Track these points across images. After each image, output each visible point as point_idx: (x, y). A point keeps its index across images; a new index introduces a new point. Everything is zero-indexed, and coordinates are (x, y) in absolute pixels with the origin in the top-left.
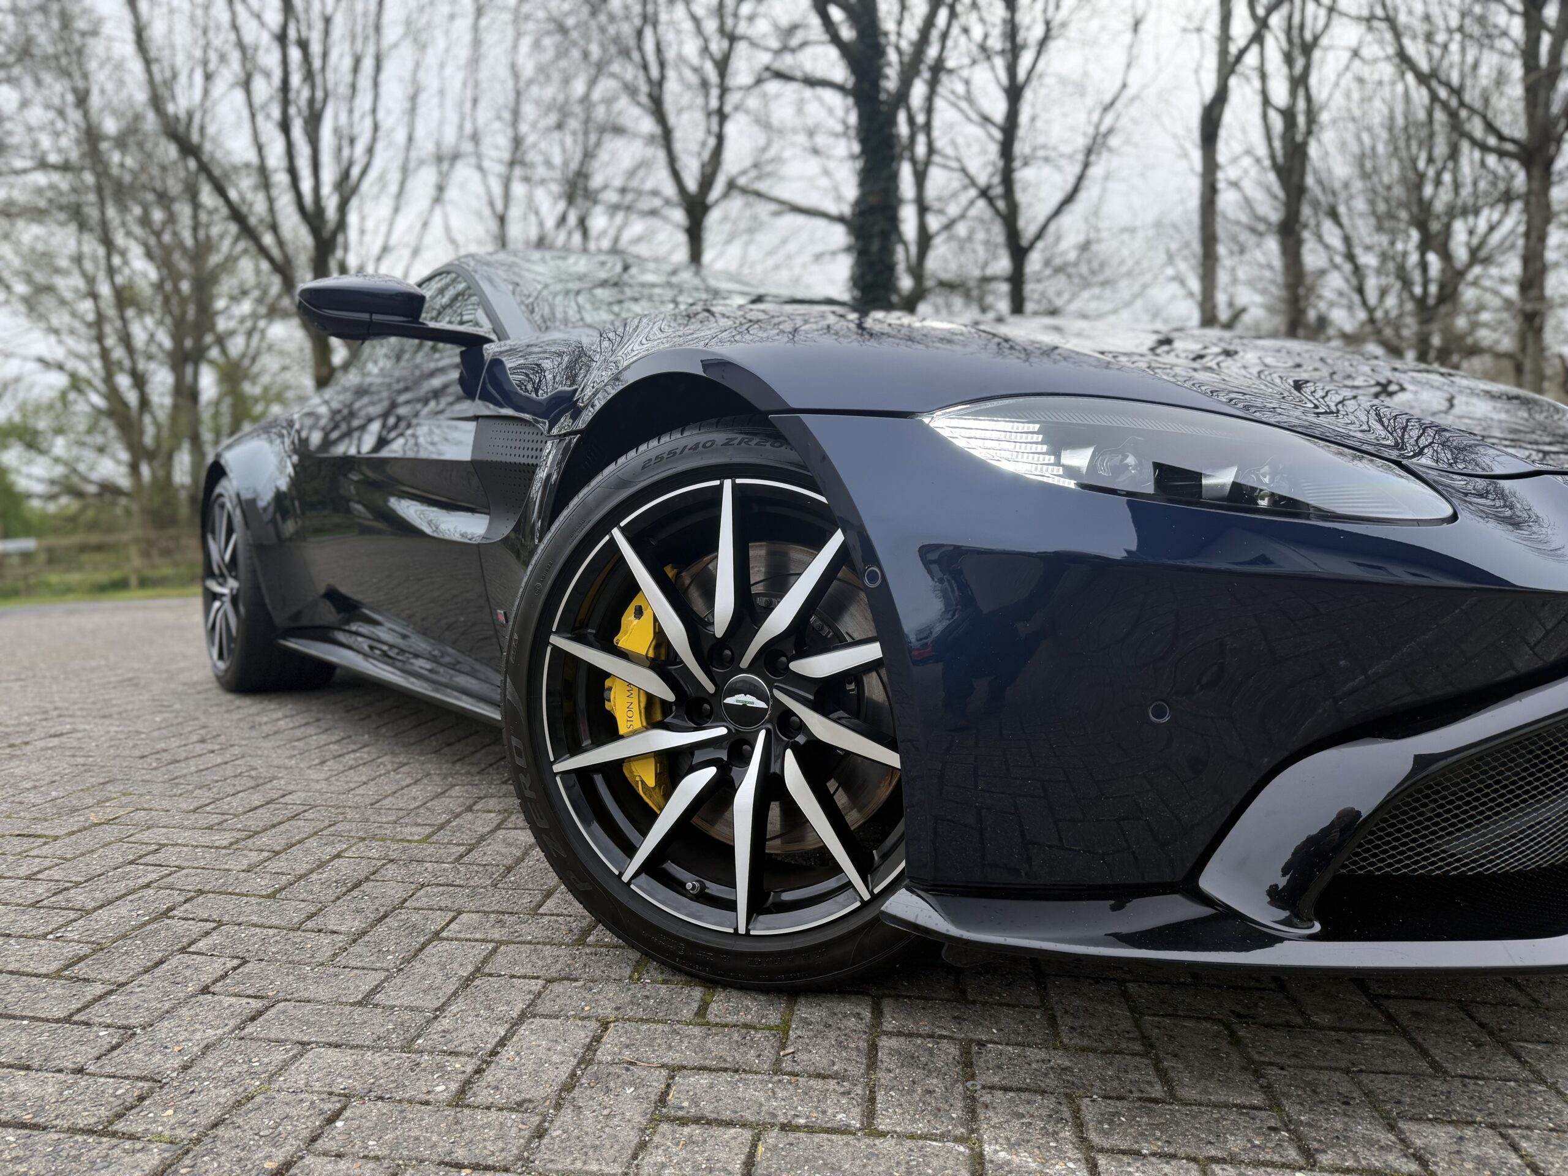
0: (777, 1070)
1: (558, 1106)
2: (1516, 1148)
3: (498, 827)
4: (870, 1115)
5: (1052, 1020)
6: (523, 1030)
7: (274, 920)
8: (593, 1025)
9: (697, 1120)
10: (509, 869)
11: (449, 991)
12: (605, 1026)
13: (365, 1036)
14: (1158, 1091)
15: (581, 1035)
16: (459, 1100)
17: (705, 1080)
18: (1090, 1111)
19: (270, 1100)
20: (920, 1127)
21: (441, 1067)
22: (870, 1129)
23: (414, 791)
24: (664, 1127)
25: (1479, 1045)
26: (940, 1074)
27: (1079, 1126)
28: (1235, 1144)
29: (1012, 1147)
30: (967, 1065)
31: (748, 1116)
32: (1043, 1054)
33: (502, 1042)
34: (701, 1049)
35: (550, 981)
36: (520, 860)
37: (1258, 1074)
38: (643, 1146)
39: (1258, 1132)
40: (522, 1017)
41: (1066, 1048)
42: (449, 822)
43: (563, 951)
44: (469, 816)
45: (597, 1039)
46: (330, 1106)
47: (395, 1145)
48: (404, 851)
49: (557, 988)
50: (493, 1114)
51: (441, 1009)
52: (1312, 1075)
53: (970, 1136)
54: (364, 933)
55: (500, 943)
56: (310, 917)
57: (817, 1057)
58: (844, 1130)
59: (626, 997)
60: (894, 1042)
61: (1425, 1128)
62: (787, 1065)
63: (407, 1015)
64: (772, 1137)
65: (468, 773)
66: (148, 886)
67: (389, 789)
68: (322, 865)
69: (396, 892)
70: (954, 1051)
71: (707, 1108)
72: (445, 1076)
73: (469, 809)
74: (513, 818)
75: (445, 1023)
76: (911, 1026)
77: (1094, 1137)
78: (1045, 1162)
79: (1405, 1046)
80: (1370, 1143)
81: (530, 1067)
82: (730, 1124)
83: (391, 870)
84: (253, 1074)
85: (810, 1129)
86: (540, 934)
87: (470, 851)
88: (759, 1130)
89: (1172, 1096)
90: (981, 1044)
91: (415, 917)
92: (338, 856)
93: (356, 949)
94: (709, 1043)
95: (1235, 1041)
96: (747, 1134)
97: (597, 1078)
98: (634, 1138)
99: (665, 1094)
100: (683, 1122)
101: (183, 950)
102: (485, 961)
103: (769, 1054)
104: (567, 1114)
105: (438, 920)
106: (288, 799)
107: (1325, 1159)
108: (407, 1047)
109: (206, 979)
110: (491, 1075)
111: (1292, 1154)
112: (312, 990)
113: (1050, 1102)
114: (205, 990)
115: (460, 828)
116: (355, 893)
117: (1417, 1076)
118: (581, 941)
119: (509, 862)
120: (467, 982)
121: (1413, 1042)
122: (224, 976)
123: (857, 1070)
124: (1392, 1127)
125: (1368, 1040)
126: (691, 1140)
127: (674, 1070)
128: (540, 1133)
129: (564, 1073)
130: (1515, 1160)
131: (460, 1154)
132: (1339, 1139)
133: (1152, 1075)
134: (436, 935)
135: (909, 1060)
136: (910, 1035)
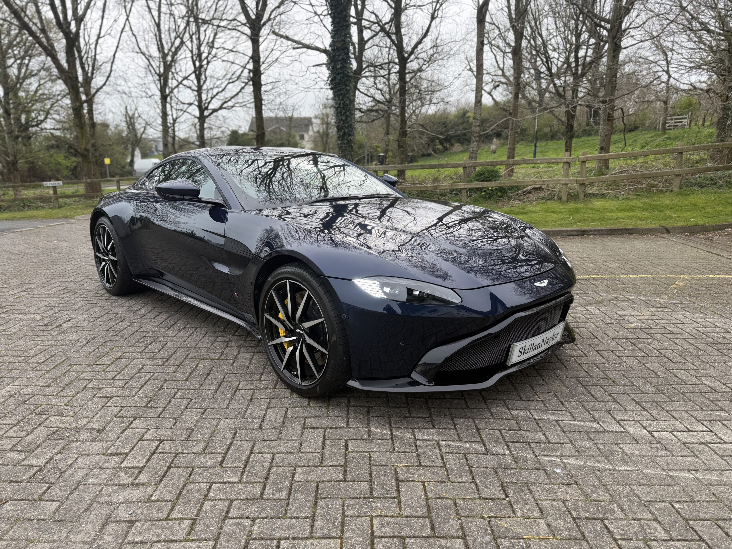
0: (328, 416)
1: (282, 427)
2: (474, 422)
3: (239, 353)
4: (348, 424)
5: (388, 400)
6: (269, 411)
7: (192, 387)
8: (284, 409)
9: (312, 428)
10: (248, 367)
11: (247, 403)
12: (287, 409)
13: (232, 416)
14: (407, 415)
15: (283, 412)
16: (260, 427)
17: (313, 419)
18: (393, 420)
19: (219, 431)
20: (358, 426)
21: (253, 421)
22: (348, 427)
23: (206, 340)
24: (306, 430)
25: (479, 401)
26: (363, 414)
27: (390, 423)
28: (420, 425)
29: (376, 428)
30: (368, 412)
31: (323, 426)
32: (385, 408)
33: (265, 415)
34: (310, 413)
35: (271, 399)
36: (250, 364)
37: (429, 410)
38: (302, 434)
39: (426, 422)
40: (267, 409)
41: (390, 407)
42: (223, 351)
43: (271, 391)
44: (228, 349)
45: (286, 412)
46: (234, 431)
47: (252, 438)
48: (215, 363)
49: (273, 401)
50: (269, 430)
51: (247, 408)
52: (441, 410)
53: (368, 427)
54: (218, 389)
55: (254, 390)
56: (201, 386)
57: (336, 413)
58: (343, 428)
59: (290, 402)
60: (353, 408)
61: (459, 419)
62: (330, 415)
63: (240, 410)
64: (328, 430)
65: (219, 331)
66: (149, 379)
67: (198, 339)
68: (194, 369)
69: (220, 377)
70: (366, 409)
71: (314, 425)
72: (256, 423)
73: (227, 346)
74: (242, 349)
75: (250, 411)
76: (356, 404)
77: (393, 425)
78: (382, 431)
79: (463, 402)
80: (447, 423)
81: (273, 420)
82: (319, 428)
83: (215, 370)
84: (212, 426)
85: (336, 428)
86: (264, 387)
87: (234, 362)
88: (325, 429)
89: (410, 416)
90: (372, 407)
91: (229, 384)
92: (197, 366)
93: (218, 394)
94: (312, 411)
95: (427, 403)
96: (323, 430)
97: (289, 421)
98: (300, 433)
99: (304, 423)
100: (310, 428)
101: (173, 397)
102: (253, 395)
103: (325, 413)
104: (285, 429)
105: (236, 384)
106: (168, 345)
107: (436, 427)
108: (243, 417)
109: (185, 405)
110: (265, 422)
111: (431, 426)
112: (213, 406)
113: (385, 419)
114: (186, 408)
115: (227, 353)
116: (209, 378)
117: (462, 409)
118: (275, 388)
119: (247, 365)
120: (250, 401)
121: (465, 401)
122: (189, 404)
123: (345, 415)
124: (452, 420)
125: (456, 401)
126: (312, 432)
127: (305, 418)
128: (280, 433)
129: (281, 420)
130: (473, 425)
131: (266, 438)
132: (441, 423)
133: (407, 412)
134: (237, 389)
135: (356, 412)
136: (356, 406)
